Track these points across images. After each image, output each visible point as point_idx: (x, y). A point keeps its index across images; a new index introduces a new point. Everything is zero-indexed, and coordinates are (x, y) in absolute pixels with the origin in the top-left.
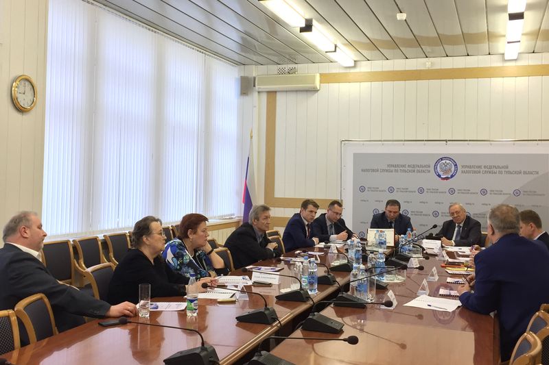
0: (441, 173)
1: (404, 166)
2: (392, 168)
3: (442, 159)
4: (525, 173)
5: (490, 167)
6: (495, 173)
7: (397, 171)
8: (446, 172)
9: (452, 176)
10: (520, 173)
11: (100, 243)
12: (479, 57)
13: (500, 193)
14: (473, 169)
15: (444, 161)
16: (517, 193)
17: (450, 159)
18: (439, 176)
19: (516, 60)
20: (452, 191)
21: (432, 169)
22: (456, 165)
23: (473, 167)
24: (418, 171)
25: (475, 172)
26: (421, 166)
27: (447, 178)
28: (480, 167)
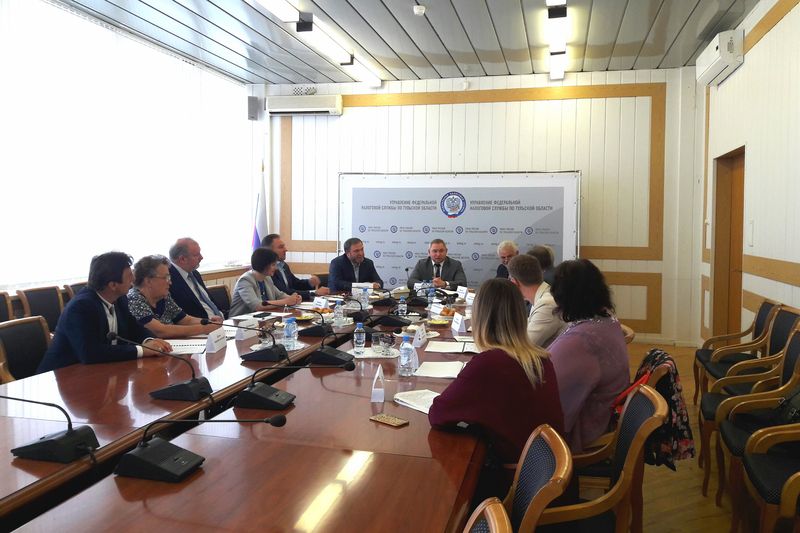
0: (448, 210)
1: (409, 202)
2: (395, 205)
3: (449, 194)
4: (538, 208)
5: (501, 203)
6: (506, 209)
7: (400, 208)
8: (453, 209)
9: (460, 213)
10: (533, 208)
11: (60, 295)
12: (523, 76)
13: (510, 231)
14: (483, 205)
15: (451, 197)
16: (529, 231)
17: (458, 194)
18: (446, 213)
19: (562, 80)
20: (459, 230)
21: (438, 205)
22: (464, 201)
23: (482, 202)
24: (424, 208)
25: (484, 208)
26: (427, 202)
27: (454, 216)
28: (490, 202)
